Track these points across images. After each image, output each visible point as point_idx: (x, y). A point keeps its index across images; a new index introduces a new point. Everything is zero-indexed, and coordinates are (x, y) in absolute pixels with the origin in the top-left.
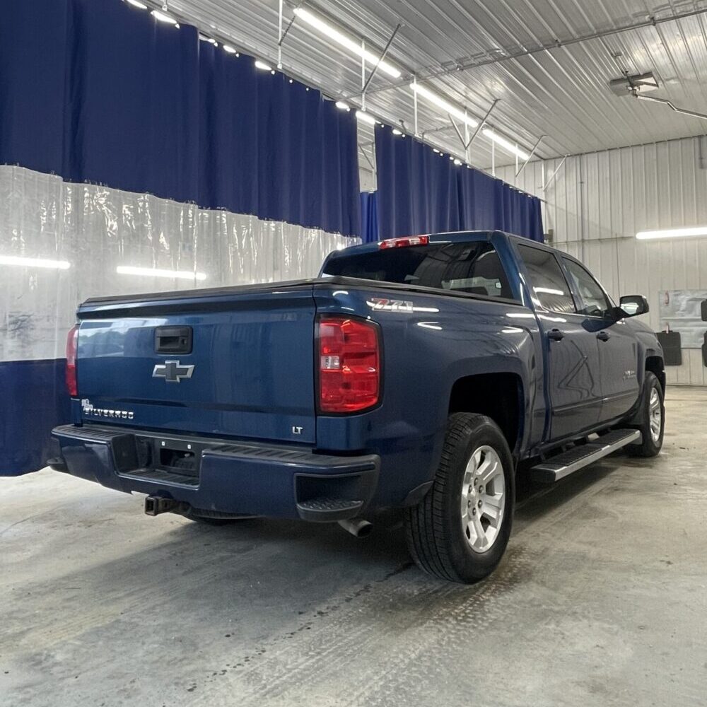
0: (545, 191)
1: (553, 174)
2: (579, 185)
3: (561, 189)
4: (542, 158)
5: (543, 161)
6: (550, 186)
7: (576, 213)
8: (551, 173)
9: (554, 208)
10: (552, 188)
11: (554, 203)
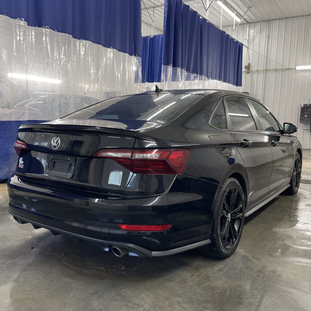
0: (248, 41)
1: (253, 32)
2: (267, 38)
3: (257, 41)
4: (248, 22)
5: (248, 24)
6: (251, 38)
7: (264, 54)
8: (252, 32)
9: (252, 52)
10: (252, 40)
11: (252, 49)
